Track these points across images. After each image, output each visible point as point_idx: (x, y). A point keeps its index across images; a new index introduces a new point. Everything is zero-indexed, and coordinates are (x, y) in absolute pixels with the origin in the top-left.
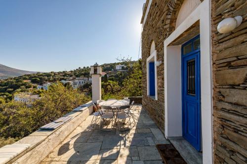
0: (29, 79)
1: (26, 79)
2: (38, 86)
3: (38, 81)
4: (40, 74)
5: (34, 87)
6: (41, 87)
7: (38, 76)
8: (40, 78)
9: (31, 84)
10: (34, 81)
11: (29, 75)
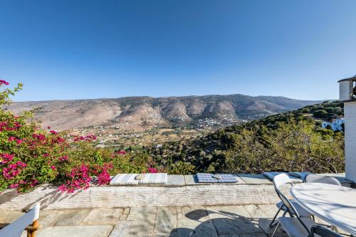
0: (311, 112)
1: (307, 112)
2: (324, 122)
3: (325, 114)
4: (328, 103)
5: (317, 124)
6: (327, 123)
7: (325, 106)
8: (327, 110)
9: (313, 119)
10: (318, 115)
11: (311, 106)
